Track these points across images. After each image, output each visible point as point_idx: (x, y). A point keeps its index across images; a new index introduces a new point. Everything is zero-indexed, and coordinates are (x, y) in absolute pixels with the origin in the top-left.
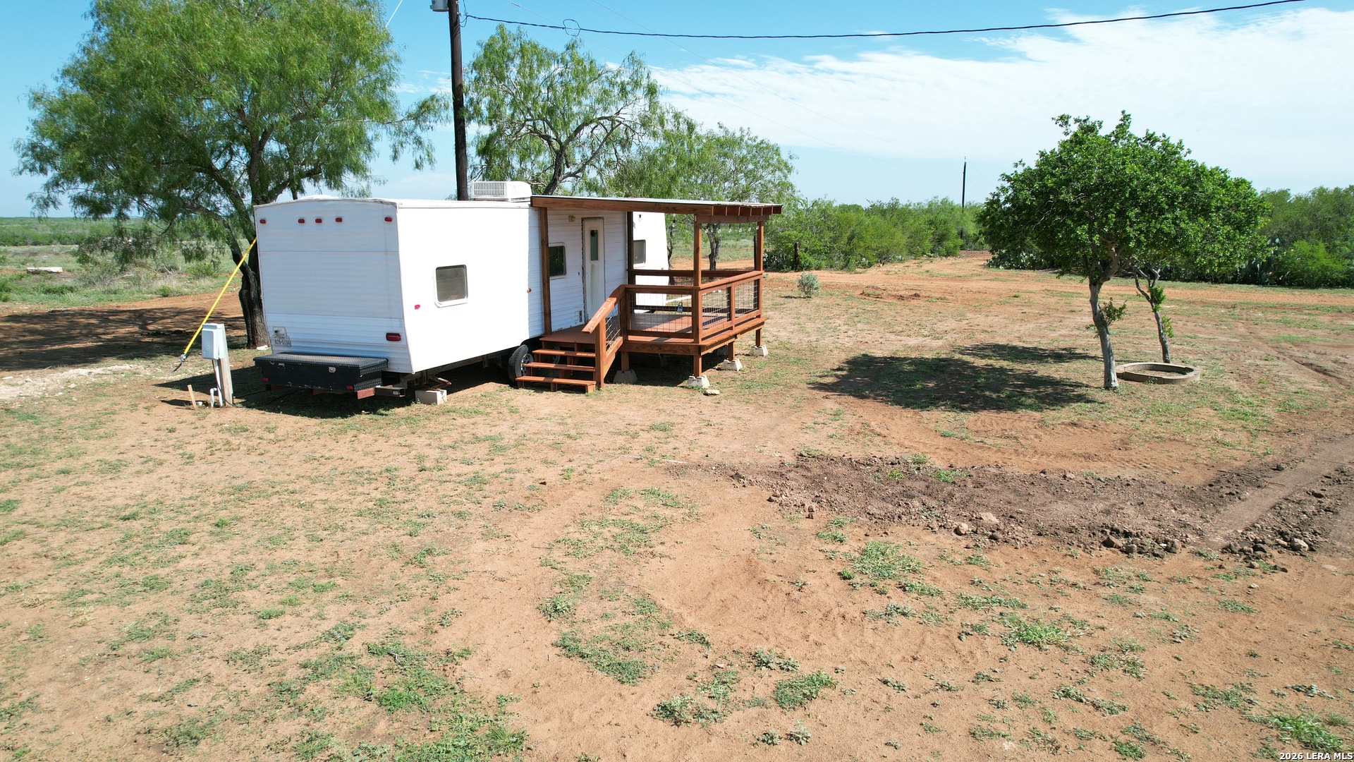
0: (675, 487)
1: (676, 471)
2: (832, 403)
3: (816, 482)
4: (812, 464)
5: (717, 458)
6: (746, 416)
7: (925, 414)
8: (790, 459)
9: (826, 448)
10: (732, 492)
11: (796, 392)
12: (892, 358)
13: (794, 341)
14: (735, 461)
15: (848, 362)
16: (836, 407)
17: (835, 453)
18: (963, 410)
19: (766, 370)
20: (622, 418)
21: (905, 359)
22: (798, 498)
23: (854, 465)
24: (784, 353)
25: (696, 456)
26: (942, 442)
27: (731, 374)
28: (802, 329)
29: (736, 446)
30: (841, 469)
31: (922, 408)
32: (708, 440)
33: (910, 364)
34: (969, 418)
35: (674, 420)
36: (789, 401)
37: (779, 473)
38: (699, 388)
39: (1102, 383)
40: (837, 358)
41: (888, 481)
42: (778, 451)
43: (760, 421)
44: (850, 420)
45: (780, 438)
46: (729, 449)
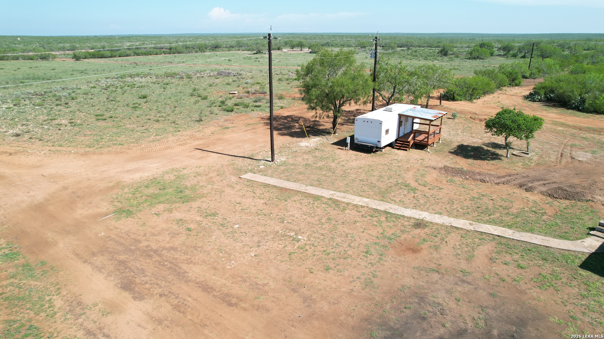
0: (426, 169)
1: (426, 167)
2: (452, 156)
3: (446, 170)
4: (446, 168)
5: (432, 166)
6: (436, 158)
7: (468, 160)
8: (443, 167)
9: (449, 165)
10: (434, 171)
11: (446, 153)
12: (468, 146)
13: (447, 138)
14: (435, 166)
15: (458, 146)
16: (452, 157)
17: (450, 166)
18: (475, 159)
19: (440, 147)
20: (415, 157)
21: (470, 146)
22: (443, 172)
23: (452, 168)
24: (444, 142)
25: (429, 165)
26: (468, 166)
27: (433, 148)
28: (450, 134)
29: (435, 164)
30: (450, 169)
31: (468, 159)
32: (430, 162)
33: (471, 148)
34: (475, 162)
35: (425, 158)
36: (444, 155)
37: (441, 169)
38: (427, 151)
39: (506, 156)
40: (455, 145)
41: (456, 171)
42: (441, 165)
43: (439, 159)
44: (454, 160)
45: (442, 163)
46: (433, 164)
